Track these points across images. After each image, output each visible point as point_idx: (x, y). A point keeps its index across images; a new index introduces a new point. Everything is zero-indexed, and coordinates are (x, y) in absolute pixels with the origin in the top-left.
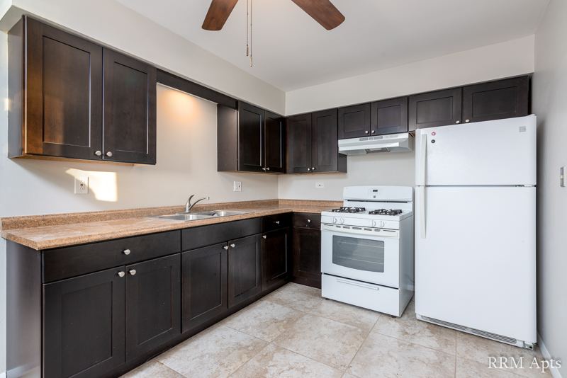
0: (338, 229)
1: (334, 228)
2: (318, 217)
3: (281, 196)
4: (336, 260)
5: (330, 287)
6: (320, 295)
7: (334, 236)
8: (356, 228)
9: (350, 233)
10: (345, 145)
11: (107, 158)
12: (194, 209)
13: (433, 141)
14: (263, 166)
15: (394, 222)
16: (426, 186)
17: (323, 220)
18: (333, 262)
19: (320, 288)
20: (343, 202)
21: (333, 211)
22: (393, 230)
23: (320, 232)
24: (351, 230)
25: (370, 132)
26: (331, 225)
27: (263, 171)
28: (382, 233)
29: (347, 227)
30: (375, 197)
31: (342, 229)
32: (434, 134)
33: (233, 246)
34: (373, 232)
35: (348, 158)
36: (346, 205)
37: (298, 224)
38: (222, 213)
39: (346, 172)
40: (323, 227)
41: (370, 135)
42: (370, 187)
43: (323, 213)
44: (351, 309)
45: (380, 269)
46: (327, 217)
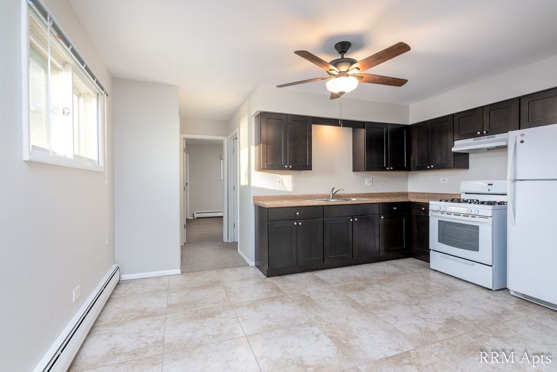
0: (443, 215)
1: (439, 214)
2: (427, 205)
3: (410, 189)
4: (440, 240)
5: (436, 261)
6: (428, 267)
7: (439, 221)
8: (456, 214)
9: (452, 219)
10: (460, 146)
11: (290, 169)
12: (334, 196)
13: (522, 142)
14: (387, 166)
15: (487, 210)
16: (516, 180)
17: (431, 208)
18: (439, 241)
19: (429, 262)
20: (460, 195)
21: (441, 201)
22: (486, 217)
23: (429, 217)
24: (452, 216)
25: (482, 133)
26: (437, 211)
27: (387, 170)
28: (477, 219)
29: (449, 213)
30: (489, 190)
31: (445, 215)
32: (522, 135)
33: (356, 219)
34: (470, 218)
35: (470, 155)
36: (464, 197)
37: (415, 212)
38: (354, 199)
39: (468, 168)
40: (431, 213)
41: (482, 135)
42: (485, 181)
43: (431, 202)
44: (452, 280)
45: (476, 248)
46: (434, 205)
